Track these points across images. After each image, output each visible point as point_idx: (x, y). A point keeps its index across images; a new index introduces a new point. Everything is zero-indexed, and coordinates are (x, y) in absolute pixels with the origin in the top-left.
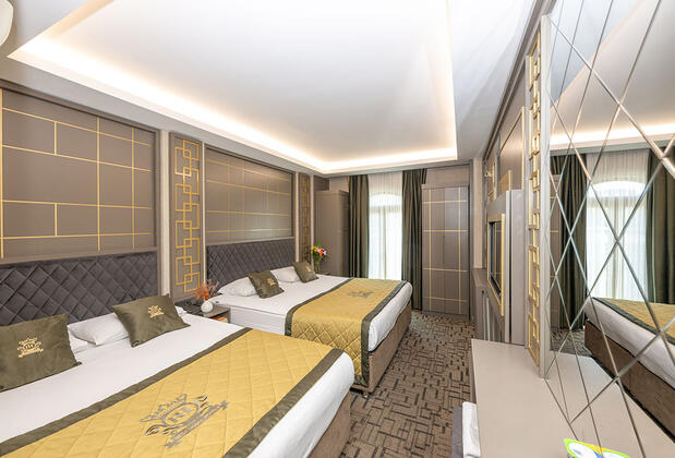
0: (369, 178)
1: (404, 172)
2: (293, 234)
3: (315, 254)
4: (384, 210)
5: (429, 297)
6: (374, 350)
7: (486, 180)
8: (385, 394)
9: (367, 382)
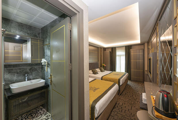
0: (116, 48)
1: (125, 46)
2: (98, 61)
3: (103, 66)
4: (120, 56)
5: (133, 77)
6: (121, 85)
7: (148, 48)
8: (123, 95)
9: (120, 92)
